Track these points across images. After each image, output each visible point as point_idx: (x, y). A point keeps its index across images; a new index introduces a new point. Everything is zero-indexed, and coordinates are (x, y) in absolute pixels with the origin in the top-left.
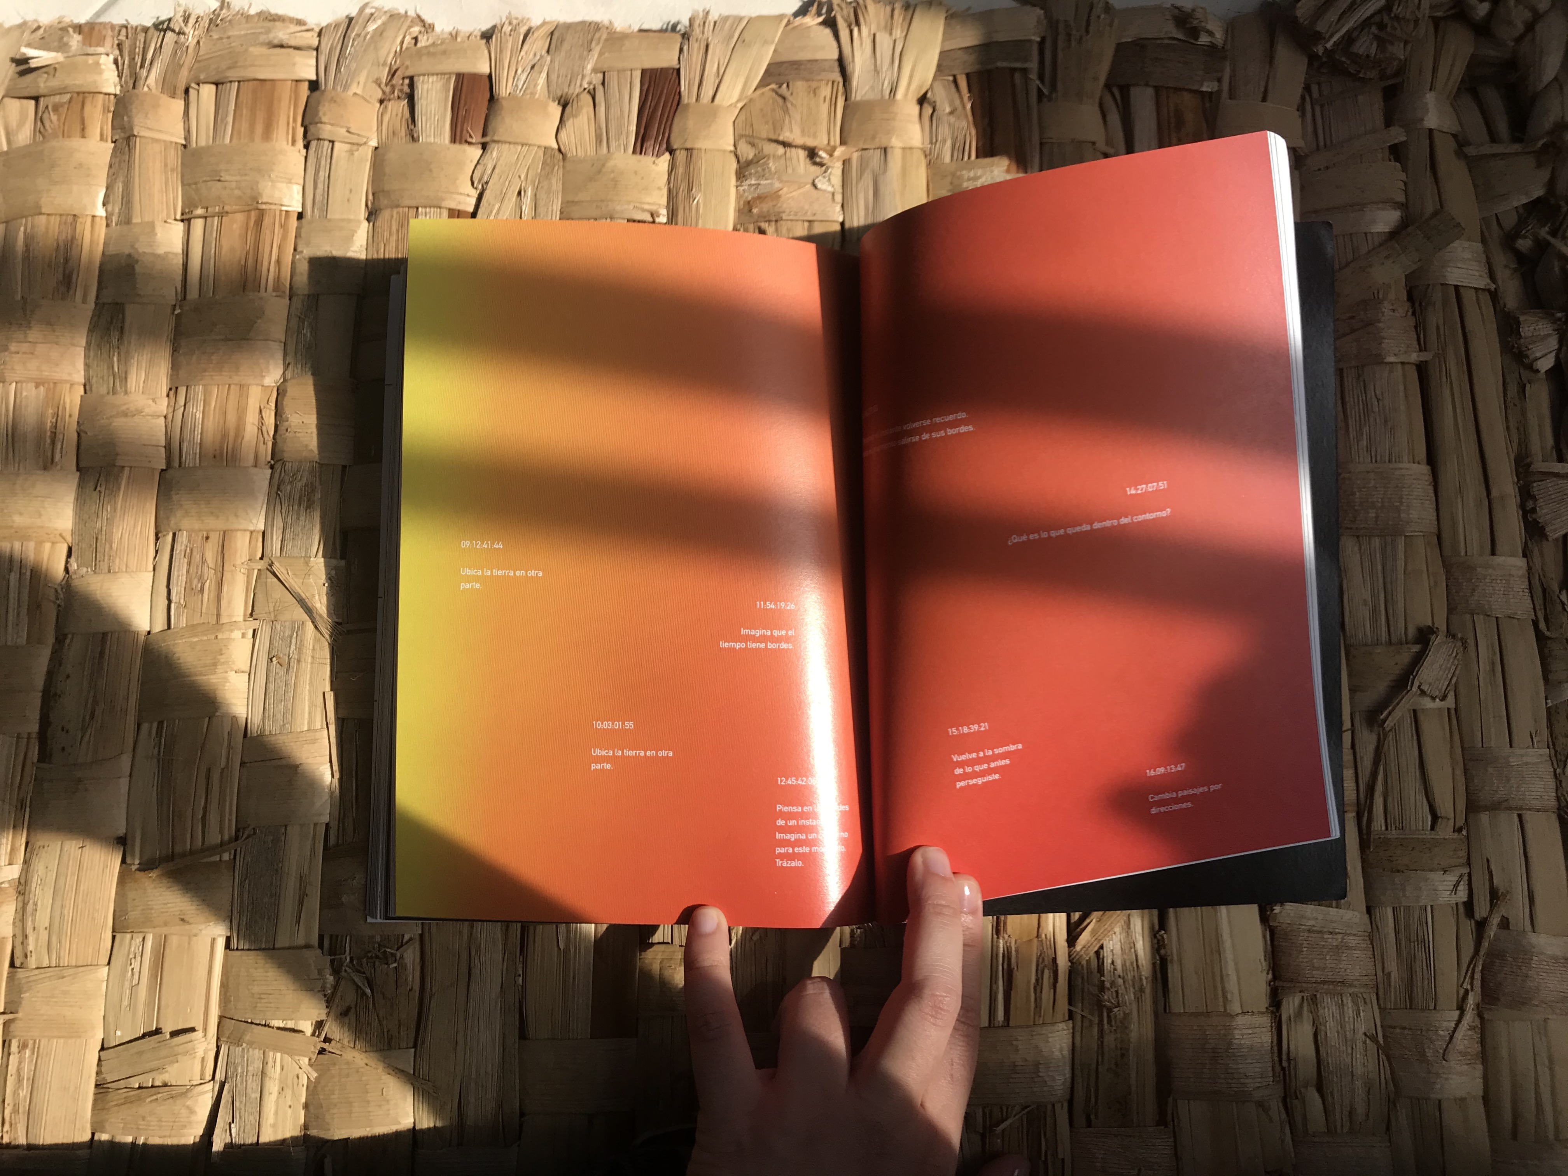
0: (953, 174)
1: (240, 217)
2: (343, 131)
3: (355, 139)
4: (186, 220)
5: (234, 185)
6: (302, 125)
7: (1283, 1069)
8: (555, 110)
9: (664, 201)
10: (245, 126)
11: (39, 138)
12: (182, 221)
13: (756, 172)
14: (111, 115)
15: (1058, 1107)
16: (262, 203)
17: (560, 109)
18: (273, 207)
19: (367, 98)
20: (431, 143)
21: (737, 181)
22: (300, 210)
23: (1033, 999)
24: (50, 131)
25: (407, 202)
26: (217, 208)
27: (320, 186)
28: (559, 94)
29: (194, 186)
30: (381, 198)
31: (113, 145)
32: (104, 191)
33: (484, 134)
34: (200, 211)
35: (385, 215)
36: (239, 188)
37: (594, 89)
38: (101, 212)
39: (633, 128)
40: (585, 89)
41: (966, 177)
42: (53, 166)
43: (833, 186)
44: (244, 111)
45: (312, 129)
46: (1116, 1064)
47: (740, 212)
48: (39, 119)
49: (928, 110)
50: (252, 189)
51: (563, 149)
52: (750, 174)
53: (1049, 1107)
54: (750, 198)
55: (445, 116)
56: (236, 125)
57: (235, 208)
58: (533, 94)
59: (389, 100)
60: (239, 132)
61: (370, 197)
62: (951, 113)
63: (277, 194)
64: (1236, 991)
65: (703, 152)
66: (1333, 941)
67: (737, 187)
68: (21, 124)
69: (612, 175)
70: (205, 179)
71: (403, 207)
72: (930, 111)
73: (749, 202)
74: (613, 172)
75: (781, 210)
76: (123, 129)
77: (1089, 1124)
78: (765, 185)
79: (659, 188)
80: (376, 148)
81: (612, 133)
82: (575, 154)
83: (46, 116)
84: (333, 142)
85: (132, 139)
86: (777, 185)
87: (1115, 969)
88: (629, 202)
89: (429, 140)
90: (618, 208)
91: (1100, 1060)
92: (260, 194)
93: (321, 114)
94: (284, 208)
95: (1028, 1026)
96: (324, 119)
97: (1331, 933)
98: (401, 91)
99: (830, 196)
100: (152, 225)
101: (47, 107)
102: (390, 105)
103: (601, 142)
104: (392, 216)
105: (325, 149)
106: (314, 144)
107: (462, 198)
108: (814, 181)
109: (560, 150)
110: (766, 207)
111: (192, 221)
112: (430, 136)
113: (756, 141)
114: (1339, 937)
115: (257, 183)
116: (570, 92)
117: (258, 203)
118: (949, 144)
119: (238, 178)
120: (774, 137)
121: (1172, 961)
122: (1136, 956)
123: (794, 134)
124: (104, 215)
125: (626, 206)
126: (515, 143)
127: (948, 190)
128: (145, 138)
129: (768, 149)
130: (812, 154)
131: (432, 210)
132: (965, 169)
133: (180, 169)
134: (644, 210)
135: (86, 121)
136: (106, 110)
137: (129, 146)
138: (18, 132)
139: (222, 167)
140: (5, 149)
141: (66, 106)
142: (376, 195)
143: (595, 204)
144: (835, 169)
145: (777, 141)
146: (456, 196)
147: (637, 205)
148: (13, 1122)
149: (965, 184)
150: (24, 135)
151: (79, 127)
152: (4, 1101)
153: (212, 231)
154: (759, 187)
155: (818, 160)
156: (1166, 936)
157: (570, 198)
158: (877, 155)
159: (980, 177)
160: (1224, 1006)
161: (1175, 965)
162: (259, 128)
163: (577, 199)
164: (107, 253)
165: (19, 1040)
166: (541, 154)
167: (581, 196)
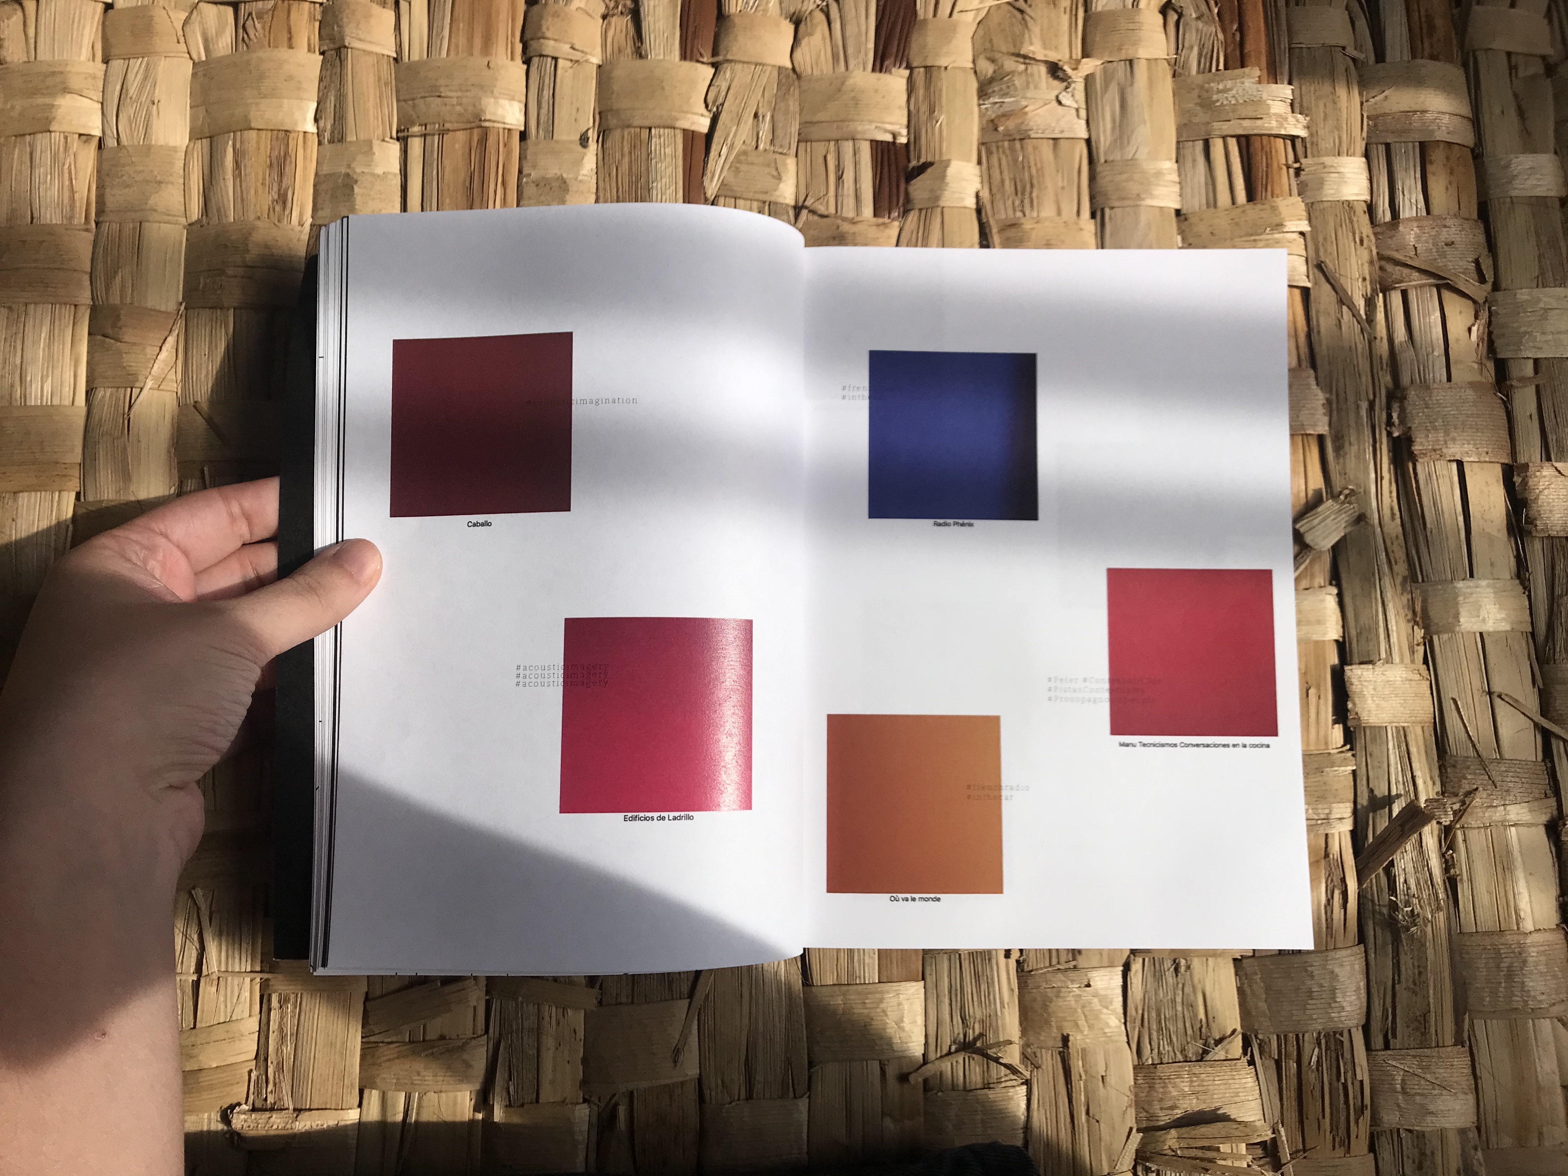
0: (1202, 87)
1: (461, 136)
2: (566, 48)
3: (577, 56)
4: (403, 139)
5: (454, 101)
6: (522, 40)
8: (788, 29)
9: (905, 121)
10: (462, 40)
11: (242, 47)
12: (398, 139)
13: (1001, 89)
14: (317, 24)
15: (1354, 1032)
16: (485, 120)
17: (791, 28)
18: (496, 125)
19: (591, 12)
20: (661, 61)
21: (979, 99)
22: (523, 129)
23: (1323, 920)
24: (255, 41)
25: (638, 122)
26: (437, 126)
27: (545, 105)
28: (792, 10)
29: (411, 103)
30: (609, 117)
31: (322, 57)
32: (315, 105)
33: (715, 53)
34: (416, 129)
35: (616, 134)
36: (461, 104)
37: (827, 5)
38: (311, 128)
39: (871, 45)
40: (818, 6)
41: (1215, 90)
42: (262, 77)
43: (1077, 102)
44: (461, 25)
45: (534, 44)
46: (1414, 983)
47: (983, 130)
48: (241, 27)
49: (1173, 18)
50: (474, 106)
51: (797, 69)
52: (994, 91)
53: (1345, 1032)
54: (993, 116)
55: (674, 34)
56: (453, 40)
57: (456, 126)
58: (765, 11)
59: (613, 15)
60: (457, 46)
61: (597, 117)
62: (1198, 19)
63: (500, 112)
64: (1529, 910)
65: (943, 69)
67: (980, 105)
68: (220, 33)
69: (853, 94)
70: (423, 94)
71: (635, 127)
72: (1176, 18)
73: (992, 121)
74: (852, 91)
75: (1028, 128)
76: (332, 39)
77: (1387, 1047)
78: (1010, 103)
79: (900, 107)
80: (600, 66)
81: (850, 51)
82: (810, 71)
83: (249, 23)
84: (556, 59)
85: (343, 51)
86: (1024, 103)
87: (1409, 889)
88: (871, 122)
89: (658, 58)
90: (860, 128)
91: (1396, 980)
92: (483, 111)
93: (544, 29)
94: (508, 127)
96: (549, 34)
98: (625, 6)
99: (1074, 112)
100: (370, 143)
101: (250, 14)
102: (614, 20)
103: (838, 60)
104: (623, 137)
105: (548, 65)
106: (535, 60)
107: (696, 118)
108: (1057, 97)
109: (794, 69)
110: (1011, 124)
111: (409, 139)
112: (659, 54)
113: (997, 56)
115: (480, 99)
116: (804, 8)
117: (480, 120)
118: (1196, 50)
119: (459, 94)
120: (1017, 51)
121: (1461, 880)
123: (1035, 48)
124: (315, 131)
125: (867, 127)
126: (748, 63)
127: (1196, 104)
128: (358, 49)
129: (1010, 64)
130: (1055, 70)
131: (666, 130)
132: (1213, 81)
133: (394, 82)
134: (886, 131)
135: (293, 30)
136: (312, 18)
137: (340, 58)
138: (217, 41)
139: (442, 82)
140: (204, 58)
141: (270, 13)
142: (603, 115)
143: (835, 125)
144: (1079, 86)
145: (1018, 55)
146: (689, 116)
147: (879, 125)
148: (277, 1081)
149: (1215, 97)
150: (224, 43)
151: (286, 36)
152: (266, 1060)
153: (432, 151)
154: (1004, 105)
155: (1060, 74)
156: (1454, 855)
157: (808, 119)
158: (1121, 69)
159: (1231, 89)
160: (1518, 924)
161: (1465, 885)
162: (478, 42)
163: (815, 119)
164: (320, 173)
165: (280, 994)
166: (775, 74)
167: (820, 117)
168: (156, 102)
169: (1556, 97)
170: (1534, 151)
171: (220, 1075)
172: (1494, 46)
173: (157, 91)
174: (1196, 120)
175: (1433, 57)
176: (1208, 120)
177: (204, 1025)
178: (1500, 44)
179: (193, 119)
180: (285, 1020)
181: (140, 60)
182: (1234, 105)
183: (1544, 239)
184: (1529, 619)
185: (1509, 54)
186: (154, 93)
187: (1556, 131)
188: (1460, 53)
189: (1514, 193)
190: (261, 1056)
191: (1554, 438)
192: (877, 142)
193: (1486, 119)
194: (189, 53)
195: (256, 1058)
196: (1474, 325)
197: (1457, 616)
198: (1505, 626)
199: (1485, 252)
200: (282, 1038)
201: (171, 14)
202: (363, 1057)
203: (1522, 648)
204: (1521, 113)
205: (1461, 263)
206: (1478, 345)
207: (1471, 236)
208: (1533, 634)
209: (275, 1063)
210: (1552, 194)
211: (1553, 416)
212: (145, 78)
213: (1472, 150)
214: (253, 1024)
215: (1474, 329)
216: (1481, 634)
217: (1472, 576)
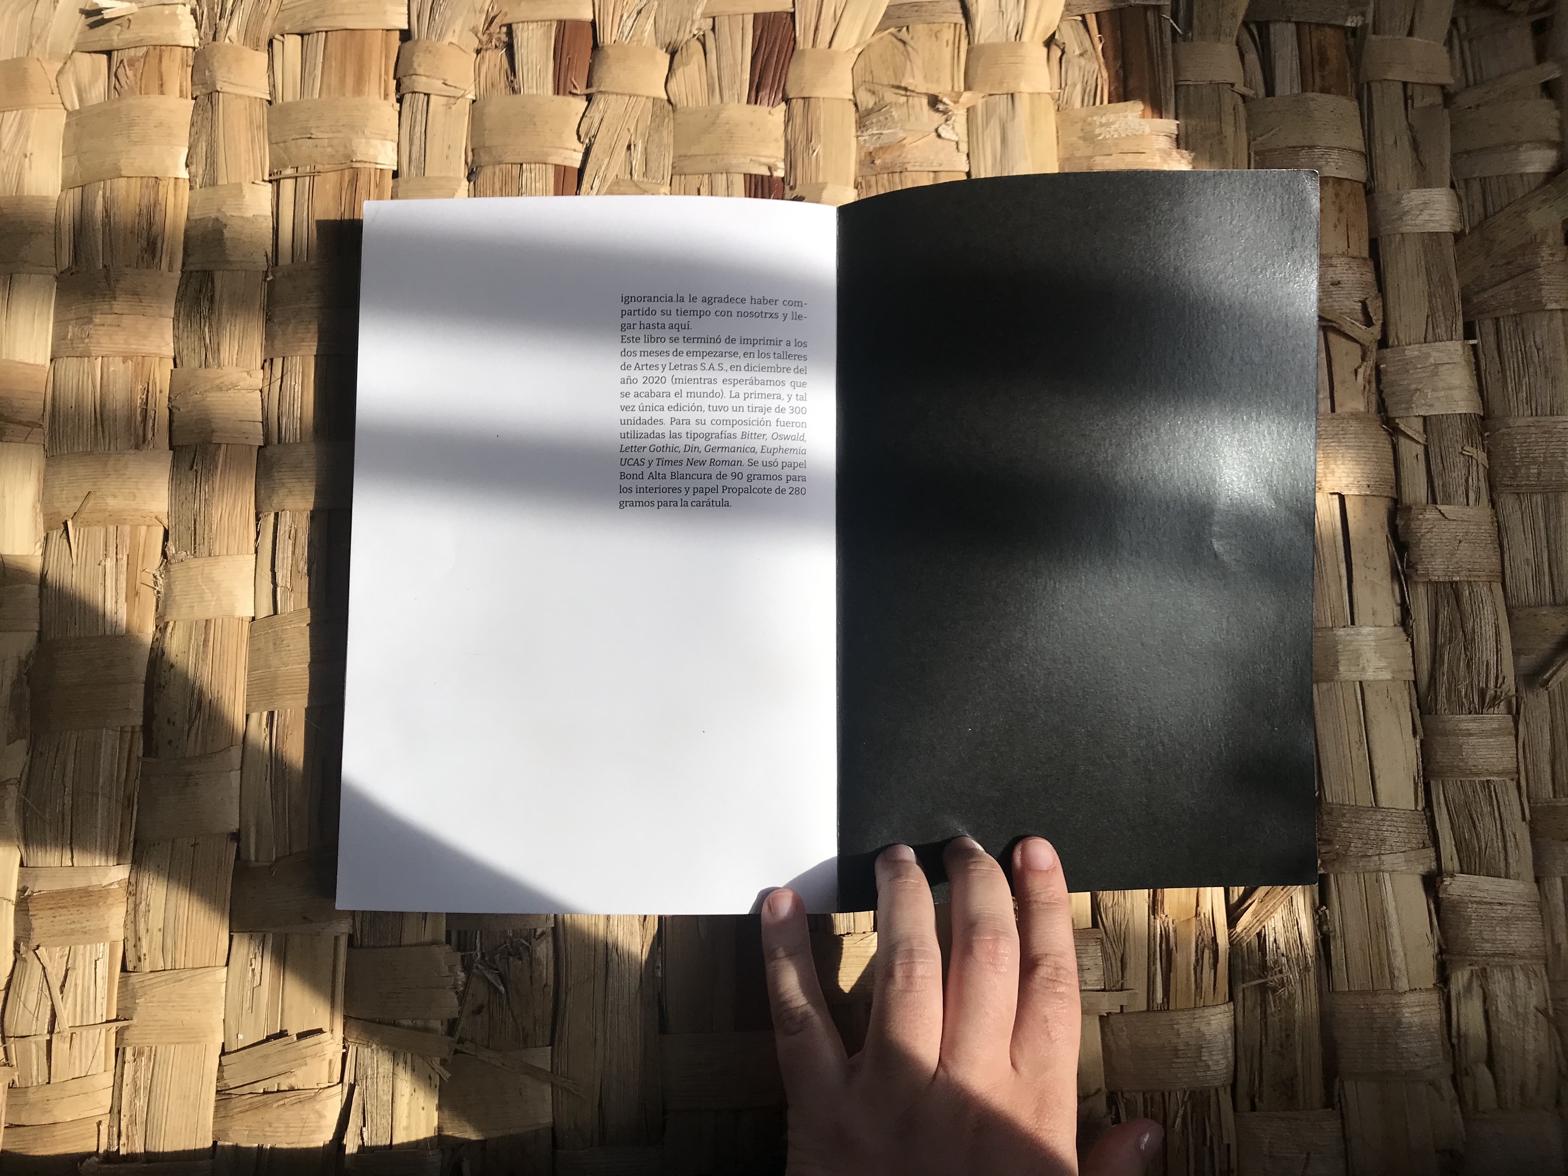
0: (1085, 121)
1: (333, 177)
2: (439, 83)
3: (451, 91)
4: (275, 181)
5: (325, 142)
6: (395, 78)
7: (1453, 1046)
8: (663, 58)
9: (781, 154)
10: (334, 80)
11: (114, 96)
12: (270, 181)
13: (879, 121)
14: (190, 69)
15: (1221, 1092)
16: (356, 161)
17: (668, 57)
18: (367, 165)
19: (463, 48)
20: (534, 95)
21: (857, 131)
22: (395, 168)
23: (1193, 979)
24: (126, 87)
25: (509, 158)
26: (308, 167)
27: (416, 142)
28: (667, 42)
29: (282, 145)
30: (482, 154)
31: (194, 101)
32: (186, 151)
33: (589, 85)
34: (289, 171)
35: (487, 172)
36: (332, 146)
37: (704, 35)
38: (184, 174)
39: (747, 76)
40: (694, 35)
41: (1098, 123)
42: (131, 125)
43: (957, 135)
44: (334, 64)
45: (406, 82)
46: (1282, 1046)
47: (861, 164)
48: (113, 74)
49: (1056, 53)
50: (345, 147)
51: (673, 100)
52: (872, 123)
53: (1213, 1092)
54: (871, 149)
55: (547, 67)
56: (325, 77)
57: (327, 167)
58: (640, 41)
59: (486, 50)
60: (329, 86)
61: (470, 154)
62: (1081, 55)
63: (372, 152)
64: (1403, 967)
65: (821, 100)
66: (1501, 912)
67: (858, 137)
68: (93, 81)
69: (727, 127)
70: (294, 136)
71: (506, 163)
72: (1059, 53)
73: (870, 153)
74: (727, 123)
75: (905, 161)
76: (204, 84)
77: (1253, 1108)
78: (888, 134)
79: (776, 140)
80: (474, 101)
81: (725, 83)
82: (685, 105)
83: (121, 71)
84: (428, 95)
85: (215, 95)
86: (901, 135)
87: (1278, 948)
88: (745, 154)
89: (531, 92)
90: (734, 161)
91: (1264, 1041)
92: (354, 153)
93: (415, 65)
94: (379, 166)
95: (1190, 1009)
96: (420, 71)
97: (1501, 904)
98: (499, 39)
99: (954, 144)
100: (239, 186)
101: (122, 61)
102: (488, 55)
103: (713, 92)
104: (494, 174)
105: (421, 102)
106: (408, 97)
107: (568, 153)
108: (936, 130)
109: (669, 101)
110: (888, 158)
111: (281, 182)
112: (532, 87)
113: (877, 88)
114: (1509, 908)
115: (351, 141)
116: (679, 39)
117: (352, 161)
118: (1079, 88)
119: (330, 135)
120: (897, 84)
121: (1334, 937)
122: (1300, 934)
123: (915, 80)
124: (187, 177)
125: (742, 160)
126: (622, 94)
127: (1080, 138)
128: (228, 93)
129: (890, 96)
130: (934, 101)
131: (537, 165)
132: (1097, 114)
133: (266, 127)
134: (761, 164)
135: (164, 77)
136: (184, 64)
137: (211, 103)
138: (90, 90)
139: (312, 123)
140: (77, 107)
141: (142, 60)
142: (476, 151)
143: (710, 158)
144: (960, 116)
145: (899, 87)
146: (562, 151)
147: (754, 158)
148: (130, 1134)
149: (1097, 131)
150: (98, 92)
151: (157, 83)
152: (119, 1112)
153: (303, 192)
154: (882, 137)
155: (941, 107)
156: (1327, 911)
157: (682, 152)
158: (1004, 101)
159: (1113, 123)
160: (1392, 983)
161: (1339, 941)
162: (350, 81)
163: (689, 153)
164: (192, 218)
165: (135, 1048)
166: (650, 104)
167: (694, 150)
168: (28, 154)
169: (1453, 127)
170: (1428, 185)
171: (75, 1129)
172: (1389, 76)
173: (30, 144)
174: (1078, 154)
175: (1325, 90)
176: (1091, 154)
177: (58, 1081)
178: (1397, 74)
179: (66, 167)
180: (138, 1073)
181: (15, 112)
182: (1116, 139)
183: (1435, 277)
184: (1412, 668)
185: (1405, 84)
186: (26, 145)
187: (1453, 162)
188: (1354, 85)
189: (1405, 229)
190: (115, 1111)
191: (1441, 483)
192: (751, 175)
193: (1378, 150)
194: (63, 103)
195: (110, 1112)
196: (1360, 367)
197: (1336, 664)
198: (1386, 675)
199: (1374, 291)
200: (136, 1090)
201: (44, 65)
202: (217, 1108)
203: (1403, 699)
204: (1415, 145)
205: (1347, 303)
206: (1365, 387)
207: (1358, 275)
208: (1415, 682)
209: (128, 1116)
210: (1447, 229)
211: (1439, 460)
212: (19, 131)
213: (1365, 185)
214: (108, 1079)
215: (1361, 371)
216: (1361, 682)
217: (1353, 623)
